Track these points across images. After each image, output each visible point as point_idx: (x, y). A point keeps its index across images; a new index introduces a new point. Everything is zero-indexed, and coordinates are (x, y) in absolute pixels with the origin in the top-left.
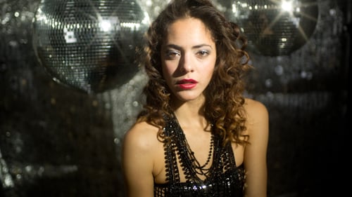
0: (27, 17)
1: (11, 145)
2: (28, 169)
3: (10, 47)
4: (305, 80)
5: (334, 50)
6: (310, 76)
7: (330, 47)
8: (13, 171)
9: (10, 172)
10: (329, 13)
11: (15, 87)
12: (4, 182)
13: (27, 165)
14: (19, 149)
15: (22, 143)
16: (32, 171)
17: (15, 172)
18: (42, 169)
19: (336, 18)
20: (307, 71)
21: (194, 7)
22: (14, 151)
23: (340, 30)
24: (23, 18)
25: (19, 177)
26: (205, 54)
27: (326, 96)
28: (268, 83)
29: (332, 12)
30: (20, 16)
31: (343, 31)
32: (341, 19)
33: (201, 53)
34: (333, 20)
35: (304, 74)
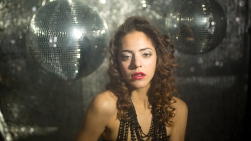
0: (22, 22)
1: (11, 112)
2: (23, 129)
3: (10, 44)
4: (218, 67)
5: (239, 46)
6: (222, 64)
7: (236, 44)
8: (12, 130)
9: (10, 132)
10: (235, 19)
11: (14, 72)
12: (6, 139)
13: (22, 127)
14: (16, 115)
15: (18, 111)
16: (25, 131)
17: (13, 132)
18: (32, 130)
19: (240, 23)
20: (220, 61)
21: (138, 25)
22: (13, 117)
23: (243, 32)
24: (19, 23)
25: (16, 135)
26: (148, 55)
27: (233, 78)
28: (192, 69)
29: (238, 19)
30: (17, 22)
31: (245, 33)
32: (243, 24)
33: (146, 55)
34: (238, 25)
35: (217, 63)
